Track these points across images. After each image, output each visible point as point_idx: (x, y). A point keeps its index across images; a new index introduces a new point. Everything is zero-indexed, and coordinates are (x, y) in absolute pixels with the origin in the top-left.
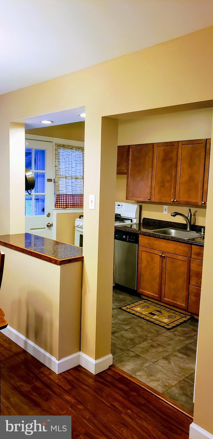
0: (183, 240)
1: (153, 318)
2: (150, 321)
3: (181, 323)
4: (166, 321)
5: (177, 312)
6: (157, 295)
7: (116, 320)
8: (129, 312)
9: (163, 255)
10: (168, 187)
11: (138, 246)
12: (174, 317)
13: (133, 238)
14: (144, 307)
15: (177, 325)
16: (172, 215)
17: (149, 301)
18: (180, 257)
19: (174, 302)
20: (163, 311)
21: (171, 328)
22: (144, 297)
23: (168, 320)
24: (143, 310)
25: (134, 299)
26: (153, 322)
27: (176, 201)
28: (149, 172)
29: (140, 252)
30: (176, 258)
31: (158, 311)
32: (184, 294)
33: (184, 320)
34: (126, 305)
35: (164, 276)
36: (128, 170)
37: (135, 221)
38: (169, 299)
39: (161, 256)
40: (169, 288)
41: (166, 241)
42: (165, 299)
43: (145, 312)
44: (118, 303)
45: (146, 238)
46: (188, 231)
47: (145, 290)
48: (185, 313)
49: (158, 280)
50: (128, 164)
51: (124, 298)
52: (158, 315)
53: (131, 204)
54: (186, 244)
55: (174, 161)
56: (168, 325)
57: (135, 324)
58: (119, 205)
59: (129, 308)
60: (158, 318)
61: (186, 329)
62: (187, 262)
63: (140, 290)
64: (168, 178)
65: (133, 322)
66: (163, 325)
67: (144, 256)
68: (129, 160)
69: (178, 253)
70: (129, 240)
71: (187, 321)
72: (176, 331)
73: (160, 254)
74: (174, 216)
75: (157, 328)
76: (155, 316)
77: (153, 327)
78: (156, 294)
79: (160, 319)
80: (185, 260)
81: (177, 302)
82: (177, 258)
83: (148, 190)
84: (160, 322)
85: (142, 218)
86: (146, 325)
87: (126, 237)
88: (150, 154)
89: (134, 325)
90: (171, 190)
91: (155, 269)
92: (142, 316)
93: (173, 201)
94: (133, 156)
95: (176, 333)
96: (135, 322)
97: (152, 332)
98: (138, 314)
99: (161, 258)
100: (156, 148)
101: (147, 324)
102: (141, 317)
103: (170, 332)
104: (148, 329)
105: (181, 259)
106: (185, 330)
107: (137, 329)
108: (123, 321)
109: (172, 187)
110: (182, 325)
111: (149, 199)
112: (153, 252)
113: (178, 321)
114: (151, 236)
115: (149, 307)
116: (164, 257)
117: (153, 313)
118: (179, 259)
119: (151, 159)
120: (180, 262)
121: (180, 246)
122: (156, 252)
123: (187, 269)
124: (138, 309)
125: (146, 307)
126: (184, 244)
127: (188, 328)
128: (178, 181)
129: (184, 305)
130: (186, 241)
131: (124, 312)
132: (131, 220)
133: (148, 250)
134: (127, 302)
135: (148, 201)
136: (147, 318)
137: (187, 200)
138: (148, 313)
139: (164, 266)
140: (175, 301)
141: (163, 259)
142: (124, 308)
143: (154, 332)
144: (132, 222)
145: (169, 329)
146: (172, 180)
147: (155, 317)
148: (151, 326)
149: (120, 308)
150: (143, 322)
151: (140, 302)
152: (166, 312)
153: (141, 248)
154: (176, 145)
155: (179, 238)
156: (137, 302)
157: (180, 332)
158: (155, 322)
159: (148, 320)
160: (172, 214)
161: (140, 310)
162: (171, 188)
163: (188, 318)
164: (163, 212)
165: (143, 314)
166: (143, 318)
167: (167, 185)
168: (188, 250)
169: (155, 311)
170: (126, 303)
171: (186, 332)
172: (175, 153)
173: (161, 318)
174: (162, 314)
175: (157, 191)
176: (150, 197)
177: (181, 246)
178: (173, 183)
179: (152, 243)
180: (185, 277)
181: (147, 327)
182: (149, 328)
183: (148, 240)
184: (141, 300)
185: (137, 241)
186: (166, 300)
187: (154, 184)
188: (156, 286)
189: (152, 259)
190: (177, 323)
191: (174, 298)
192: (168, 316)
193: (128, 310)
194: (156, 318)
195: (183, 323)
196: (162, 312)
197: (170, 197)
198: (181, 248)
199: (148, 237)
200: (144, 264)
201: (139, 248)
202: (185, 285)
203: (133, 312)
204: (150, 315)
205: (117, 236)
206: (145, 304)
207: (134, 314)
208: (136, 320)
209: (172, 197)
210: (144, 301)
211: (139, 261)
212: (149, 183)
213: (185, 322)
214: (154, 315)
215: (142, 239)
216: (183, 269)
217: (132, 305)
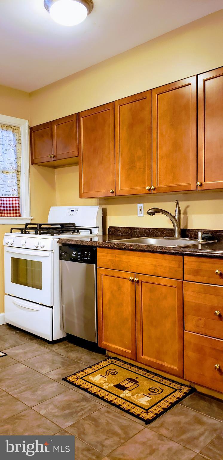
0: (167, 250)
1: (121, 396)
2: (114, 405)
3: (173, 405)
4: (144, 401)
5: (165, 380)
6: (130, 350)
7: (51, 407)
8: (79, 387)
9: (136, 279)
10: (140, 168)
11: (96, 267)
12: (160, 391)
13: (87, 254)
14: (107, 374)
15: (165, 410)
16: (149, 214)
17: (119, 360)
18: (163, 281)
19: (159, 362)
20: (141, 380)
21: (154, 419)
22: (110, 354)
23: (149, 399)
24: (105, 379)
25: (94, 359)
26: (118, 407)
27: (154, 189)
28: (110, 149)
29: (99, 277)
30: (157, 283)
31: (131, 380)
32: (176, 346)
33: (178, 398)
34: (76, 371)
35: (139, 316)
36: (79, 150)
37: (96, 231)
38: (149, 356)
39: (133, 281)
40: (150, 337)
41: (140, 253)
42: (142, 357)
43: (108, 384)
44: (64, 368)
45: (107, 253)
46: (177, 239)
47: (110, 343)
48: (179, 381)
49: (129, 323)
50: (79, 142)
51: (77, 358)
52: (130, 388)
53: (90, 206)
54: (173, 256)
55: (148, 123)
56: (147, 413)
57: (85, 413)
58: (73, 211)
59: (81, 378)
60: (130, 395)
61: (183, 419)
62: (176, 289)
63: (103, 342)
64: (140, 153)
65: (82, 410)
66: (137, 413)
67: (106, 283)
68: (79, 136)
69: (160, 273)
70: (81, 259)
71: (184, 397)
72: (162, 425)
73: (131, 278)
74: (153, 214)
75: (126, 420)
76: (124, 392)
77: (118, 420)
78: (128, 349)
79: (134, 399)
80: (174, 285)
81: (163, 361)
82: (159, 283)
83: (111, 178)
84: (133, 405)
85: (108, 227)
86: (107, 414)
87: (77, 254)
88: (111, 120)
89: (82, 415)
90: (144, 171)
91: (124, 304)
92: (101, 393)
93: (149, 190)
94: (86, 128)
95: (164, 431)
96: (86, 408)
97: (115, 434)
98: (94, 390)
99: (133, 284)
100: (118, 108)
101: (108, 412)
102: (98, 396)
103: (151, 429)
104: (108, 423)
105: (166, 284)
106: (179, 423)
107: (86, 426)
108: (63, 409)
109: (147, 167)
110: (175, 409)
111: (113, 192)
112: (119, 276)
113: (166, 399)
114: (115, 248)
115: (117, 373)
116: (138, 282)
117: (123, 384)
118: (162, 283)
119: (112, 128)
120: (164, 289)
121: (163, 261)
122: (124, 275)
123: (177, 301)
124: (97, 379)
125: (111, 373)
126: (170, 256)
127: (186, 415)
128: (156, 155)
129: (176, 368)
130: (172, 250)
131: (71, 386)
132: (90, 230)
133: (112, 272)
134: (81, 365)
135: (111, 195)
136: (110, 397)
137: (171, 184)
138: (112, 385)
139: (138, 298)
140: (161, 360)
141: (137, 286)
142: (71, 379)
143: (120, 431)
144: (91, 233)
145: (148, 422)
146: (145, 155)
147: (125, 394)
148: (115, 416)
149: (65, 379)
150: (100, 407)
151: (104, 364)
152: (145, 382)
153: (101, 271)
154: (148, 96)
155: (161, 247)
156: (98, 364)
157: (170, 429)
158: (124, 406)
159: (110, 402)
160: (149, 212)
161: (100, 379)
162: (144, 168)
163: (185, 391)
164: (137, 215)
165: (104, 388)
166: (102, 398)
167: (138, 164)
168: (177, 266)
169: (126, 380)
170: (79, 367)
171: (181, 428)
172: (148, 109)
173: (135, 396)
174: (138, 385)
175: (123, 178)
176: (114, 188)
177: (165, 259)
178: (147, 161)
179: (117, 259)
180: (175, 316)
181: (107, 418)
182: (110, 421)
183: (110, 255)
184: (105, 360)
185: (93, 260)
186: (146, 359)
187: (118, 167)
188: (128, 336)
189: (119, 288)
190: (165, 404)
191: (159, 354)
192: (149, 390)
193: (79, 382)
194: (127, 395)
195: (176, 403)
196: (137, 382)
197: (145, 184)
198: (166, 265)
199: (110, 251)
200: (106, 297)
201: (97, 270)
202: (177, 329)
203: (86, 386)
204: (116, 391)
205: (63, 254)
206: (112, 366)
207: (86, 390)
208: (89, 404)
209: (147, 184)
210: (110, 361)
211: (100, 293)
212: (112, 167)
213: (179, 400)
214: (123, 388)
215: (102, 255)
216: (172, 302)
217: (89, 371)
